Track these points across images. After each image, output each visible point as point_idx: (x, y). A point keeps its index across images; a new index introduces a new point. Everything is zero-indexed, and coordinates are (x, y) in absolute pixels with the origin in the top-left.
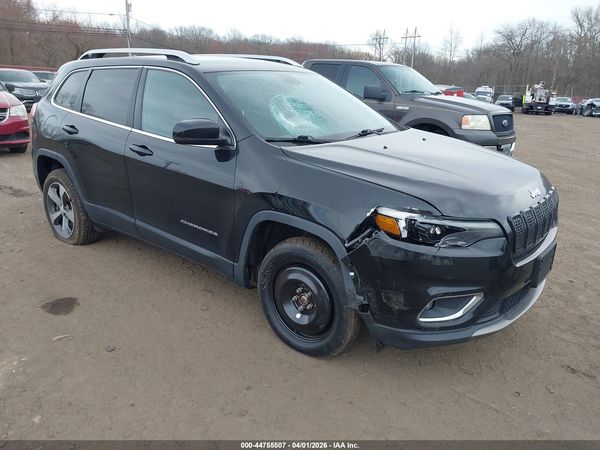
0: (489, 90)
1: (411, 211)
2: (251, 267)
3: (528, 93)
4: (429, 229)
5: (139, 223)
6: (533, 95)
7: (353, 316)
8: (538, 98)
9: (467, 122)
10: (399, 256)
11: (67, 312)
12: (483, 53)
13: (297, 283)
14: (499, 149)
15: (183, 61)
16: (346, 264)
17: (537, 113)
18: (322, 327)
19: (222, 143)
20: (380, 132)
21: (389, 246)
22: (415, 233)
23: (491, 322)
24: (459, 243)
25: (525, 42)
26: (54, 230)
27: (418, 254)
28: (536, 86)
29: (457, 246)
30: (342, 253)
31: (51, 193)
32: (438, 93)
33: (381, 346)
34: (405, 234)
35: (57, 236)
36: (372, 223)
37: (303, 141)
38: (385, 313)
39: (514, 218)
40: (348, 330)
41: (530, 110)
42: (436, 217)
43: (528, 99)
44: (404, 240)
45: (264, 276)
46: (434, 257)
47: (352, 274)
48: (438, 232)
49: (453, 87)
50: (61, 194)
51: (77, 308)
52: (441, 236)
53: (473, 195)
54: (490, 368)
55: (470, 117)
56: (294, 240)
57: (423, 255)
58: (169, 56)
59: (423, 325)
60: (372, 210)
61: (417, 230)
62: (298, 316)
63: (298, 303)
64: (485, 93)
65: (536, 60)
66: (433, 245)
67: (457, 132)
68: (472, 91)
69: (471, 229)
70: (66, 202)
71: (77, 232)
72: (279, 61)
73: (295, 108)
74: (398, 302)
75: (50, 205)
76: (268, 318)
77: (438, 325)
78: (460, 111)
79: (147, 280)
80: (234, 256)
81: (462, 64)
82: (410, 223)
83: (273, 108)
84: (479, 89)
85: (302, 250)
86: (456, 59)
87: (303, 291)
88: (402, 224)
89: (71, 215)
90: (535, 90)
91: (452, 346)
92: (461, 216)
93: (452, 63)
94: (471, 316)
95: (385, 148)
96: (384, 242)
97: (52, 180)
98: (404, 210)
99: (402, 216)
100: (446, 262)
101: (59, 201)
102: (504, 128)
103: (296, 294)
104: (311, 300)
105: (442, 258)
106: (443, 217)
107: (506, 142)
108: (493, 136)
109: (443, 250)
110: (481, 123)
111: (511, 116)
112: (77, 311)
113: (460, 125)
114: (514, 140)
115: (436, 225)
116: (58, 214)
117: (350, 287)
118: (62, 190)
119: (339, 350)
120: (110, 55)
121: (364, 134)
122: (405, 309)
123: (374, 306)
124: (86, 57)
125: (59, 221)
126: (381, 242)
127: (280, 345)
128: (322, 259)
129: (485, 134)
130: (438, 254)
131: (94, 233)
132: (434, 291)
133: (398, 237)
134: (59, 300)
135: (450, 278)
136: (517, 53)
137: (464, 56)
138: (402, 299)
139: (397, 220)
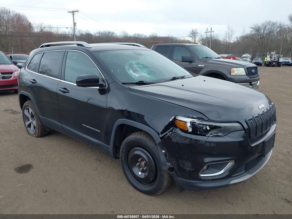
0: (248, 55)
1: (193, 118)
2: (116, 148)
3: (268, 57)
4: (203, 127)
5: (64, 126)
6: (271, 57)
7: (167, 173)
8: (273, 59)
9: (234, 72)
10: (187, 142)
11: (26, 172)
12: (245, 38)
13: (139, 156)
14: (251, 84)
15: (84, 46)
16: (160, 146)
17: (273, 66)
18: (151, 179)
19: (101, 86)
20: (183, 77)
21: (181, 137)
22: (196, 129)
23: (240, 176)
24: (219, 134)
25: (265, 32)
26: (27, 130)
27: (196, 141)
28: (272, 53)
29: (218, 136)
30: (158, 140)
31: (26, 112)
32: (219, 58)
33: (182, 190)
34: (190, 130)
35: (28, 133)
36: (173, 124)
37: (141, 83)
38: (182, 172)
39: (249, 120)
40: (164, 181)
41: (269, 64)
42: (206, 121)
43: (268, 59)
44: (190, 133)
45: (122, 152)
46: (206, 141)
47: (164, 151)
48: (208, 129)
49: (231, 55)
50: (30, 112)
51: (32, 169)
52: (210, 130)
53: (226, 109)
54: (243, 200)
55: (235, 69)
56: (136, 133)
57: (200, 141)
58: (78, 45)
59: (202, 178)
60: (173, 118)
61: (196, 127)
62: (140, 173)
63: (139, 166)
64: (247, 57)
65: (271, 41)
66: (205, 136)
67: (229, 76)
68: (240, 56)
69: (225, 127)
70: (32, 116)
71: (37, 131)
72: (134, 45)
73: (139, 67)
74: (188, 166)
75: (25, 118)
76: (125, 174)
77: (210, 178)
78: (230, 66)
79: (69, 155)
80: (108, 143)
81: (235, 43)
82: (192, 124)
83: (127, 67)
84: (244, 55)
85: (140, 139)
86: (232, 41)
87: (142, 160)
88: (189, 125)
89: (34, 123)
90: (272, 55)
91: (222, 189)
92: (219, 120)
93: (230, 43)
94: (228, 173)
95: (183, 85)
96: (179, 134)
97: (26, 106)
98: (189, 117)
99: (188, 120)
100: (212, 144)
101: (29, 116)
102: (253, 74)
103: (139, 162)
104: (145, 165)
105: (210, 142)
106: (210, 120)
107: (254, 81)
108: (247, 78)
109: (210, 138)
110: (241, 72)
111: (256, 67)
112: (32, 171)
113: (230, 73)
114: (258, 80)
115: (207, 125)
116: (29, 122)
117: (163, 158)
118: (31, 110)
119: (161, 191)
120: (52, 45)
121: (174, 79)
122: (193, 169)
123: (176, 168)
124: (42, 47)
125: (29, 126)
126: (178, 135)
127: (132, 188)
128: (150, 144)
129: (243, 77)
130: (208, 140)
131: (45, 132)
132: (207, 160)
133: (187, 132)
134: (23, 166)
135: (215, 153)
136: (262, 38)
137: (236, 40)
138: (190, 164)
139: (186, 122)
